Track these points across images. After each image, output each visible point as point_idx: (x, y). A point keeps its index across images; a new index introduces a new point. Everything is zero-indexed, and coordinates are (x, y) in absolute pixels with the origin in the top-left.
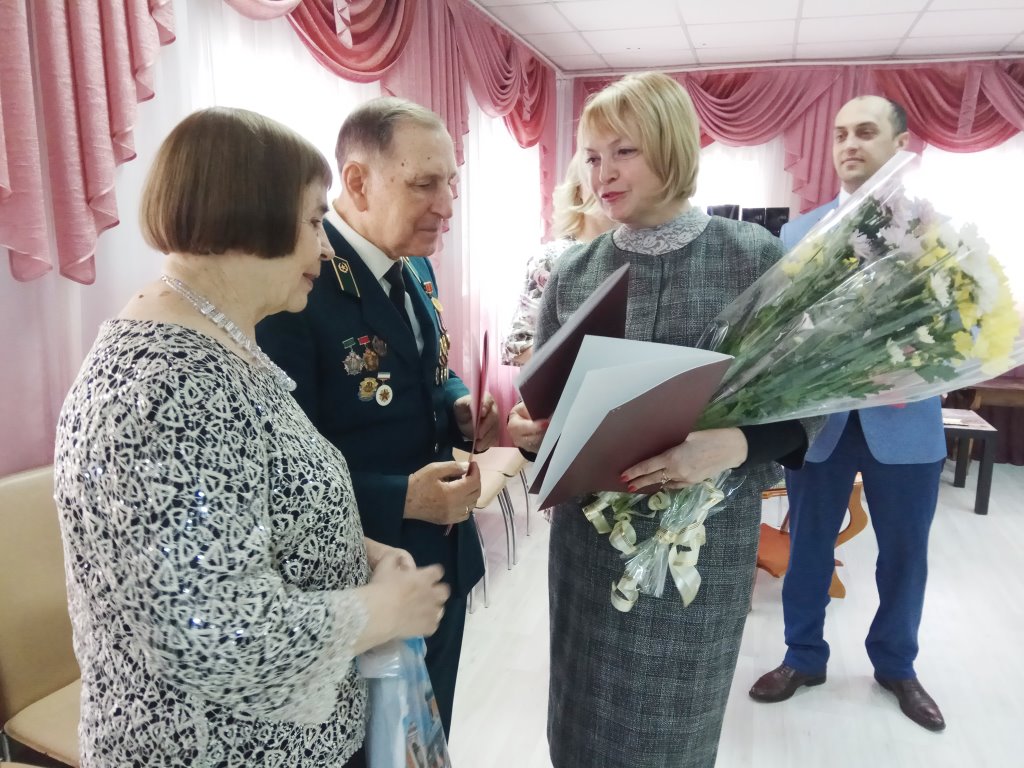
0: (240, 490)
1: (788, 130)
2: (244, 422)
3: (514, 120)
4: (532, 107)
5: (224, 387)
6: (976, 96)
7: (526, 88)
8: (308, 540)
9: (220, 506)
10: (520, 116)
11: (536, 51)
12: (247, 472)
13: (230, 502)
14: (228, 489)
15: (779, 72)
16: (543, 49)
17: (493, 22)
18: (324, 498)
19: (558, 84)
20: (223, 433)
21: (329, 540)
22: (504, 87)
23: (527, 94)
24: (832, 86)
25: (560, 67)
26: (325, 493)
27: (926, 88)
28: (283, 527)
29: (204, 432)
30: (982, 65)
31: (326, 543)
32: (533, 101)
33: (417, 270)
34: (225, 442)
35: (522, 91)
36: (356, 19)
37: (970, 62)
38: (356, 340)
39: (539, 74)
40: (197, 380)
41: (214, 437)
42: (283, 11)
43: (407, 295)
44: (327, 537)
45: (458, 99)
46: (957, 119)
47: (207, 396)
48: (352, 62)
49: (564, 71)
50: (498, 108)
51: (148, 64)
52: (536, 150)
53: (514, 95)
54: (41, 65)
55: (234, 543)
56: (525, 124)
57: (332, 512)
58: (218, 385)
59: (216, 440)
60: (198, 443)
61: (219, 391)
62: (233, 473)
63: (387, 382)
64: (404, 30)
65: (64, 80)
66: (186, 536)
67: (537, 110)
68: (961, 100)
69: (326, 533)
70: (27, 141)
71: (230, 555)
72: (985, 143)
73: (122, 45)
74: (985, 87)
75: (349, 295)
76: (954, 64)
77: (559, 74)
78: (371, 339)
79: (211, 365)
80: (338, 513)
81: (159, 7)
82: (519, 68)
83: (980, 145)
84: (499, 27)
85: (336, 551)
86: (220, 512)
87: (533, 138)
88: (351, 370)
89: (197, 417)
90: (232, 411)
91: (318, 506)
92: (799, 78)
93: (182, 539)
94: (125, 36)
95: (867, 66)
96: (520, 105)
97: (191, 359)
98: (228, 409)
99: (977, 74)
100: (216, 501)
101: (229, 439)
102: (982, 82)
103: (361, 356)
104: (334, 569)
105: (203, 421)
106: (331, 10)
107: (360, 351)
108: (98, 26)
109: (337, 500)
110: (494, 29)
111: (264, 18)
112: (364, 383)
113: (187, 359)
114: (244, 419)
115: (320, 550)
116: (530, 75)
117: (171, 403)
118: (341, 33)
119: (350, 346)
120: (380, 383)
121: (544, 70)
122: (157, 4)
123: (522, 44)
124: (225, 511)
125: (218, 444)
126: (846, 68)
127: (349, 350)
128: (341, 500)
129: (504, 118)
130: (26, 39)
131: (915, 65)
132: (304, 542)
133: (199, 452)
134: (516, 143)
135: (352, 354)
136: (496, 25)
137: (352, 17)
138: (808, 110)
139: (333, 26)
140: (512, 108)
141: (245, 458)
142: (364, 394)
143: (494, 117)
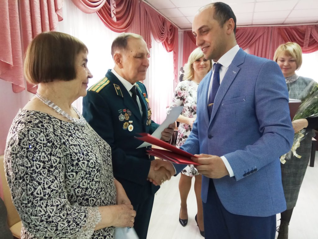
0: (49, 168)
1: (250, 46)
2: (51, 144)
3: (165, 44)
4: (171, 40)
5: (44, 132)
6: (309, 36)
7: (169, 34)
8: (84, 181)
9: (41, 174)
10: (167, 43)
11: (172, 23)
12: (52, 161)
13: (45, 172)
14: (44, 168)
15: (247, 29)
16: (174, 22)
17: (159, 14)
18: (87, 166)
19: (179, 32)
20: (42, 149)
21: (91, 180)
22: (162, 34)
23: (169, 36)
24: (264, 33)
25: (179, 27)
26: (87, 165)
27: (293, 33)
28: (72, 177)
29: (35, 148)
30: (311, 26)
31: (90, 181)
32: (171, 38)
33: (141, 89)
34: (43, 152)
35: (168, 35)
36: (117, 13)
37: (308, 25)
38: (122, 110)
39: (173, 30)
40: (33, 131)
41: (39, 150)
42: (96, 11)
43: (137, 97)
44: (90, 179)
45: (148, 37)
46: (303, 43)
47: (37, 136)
48: (116, 26)
49: (181, 28)
50: (161, 40)
51: (55, 27)
52: (172, 52)
53: (165, 36)
54: (23, 27)
55: (46, 186)
56: (169, 45)
57: (92, 171)
58: (41, 132)
59: (40, 151)
60: (33, 153)
61: (42, 134)
62: (46, 162)
63: (132, 124)
64: (132, 17)
65: (30, 32)
66: (29, 185)
67: (172, 41)
68: (304, 37)
69: (90, 178)
70: (18, 50)
71: (44, 191)
72: (312, 51)
73: (47, 22)
74: (312, 33)
75: (120, 97)
76: (302, 26)
77: (179, 30)
78: (127, 110)
79: (40, 125)
80: (94, 171)
81: (59, 10)
82: (167, 28)
83: (310, 51)
84: (161, 15)
85: (95, 184)
86: (41, 176)
87: (171, 49)
88: (121, 120)
89: (33, 144)
90: (46, 140)
91: (85, 169)
92: (253, 31)
93: (28, 185)
94: (48, 19)
95: (275, 27)
96: (167, 39)
97: (33, 123)
98: (45, 140)
99: (309, 29)
100: (39, 172)
101: (45, 150)
102: (311, 32)
103: (124, 115)
104: (95, 190)
105: (35, 145)
106: (110, 10)
107: (124, 114)
108: (40, 16)
109: (93, 166)
110: (159, 16)
111: (90, 13)
112: (125, 124)
113: (32, 123)
114: (51, 142)
115: (88, 184)
116: (170, 30)
117: (25, 139)
118: (113, 18)
119: (121, 112)
120: (130, 124)
121: (175, 28)
122: (58, 9)
123: (168, 20)
124: (42, 176)
125: (41, 153)
126: (268, 27)
127: (120, 113)
128: (95, 166)
129: (162, 43)
130: (18, 19)
131: (290, 26)
132: (82, 182)
133: (33, 156)
134: (166, 51)
135: (121, 114)
136: (160, 15)
137: (116, 13)
138: (256, 40)
139: (110, 15)
140: (165, 40)
141: (52, 156)
142: (124, 128)
143: (159, 43)
